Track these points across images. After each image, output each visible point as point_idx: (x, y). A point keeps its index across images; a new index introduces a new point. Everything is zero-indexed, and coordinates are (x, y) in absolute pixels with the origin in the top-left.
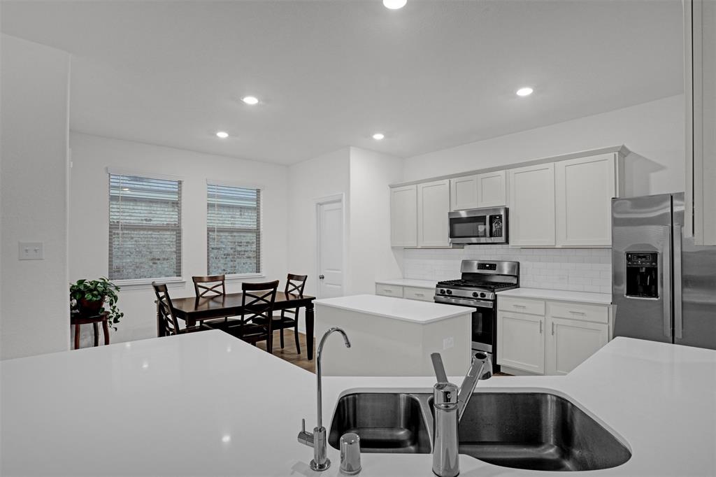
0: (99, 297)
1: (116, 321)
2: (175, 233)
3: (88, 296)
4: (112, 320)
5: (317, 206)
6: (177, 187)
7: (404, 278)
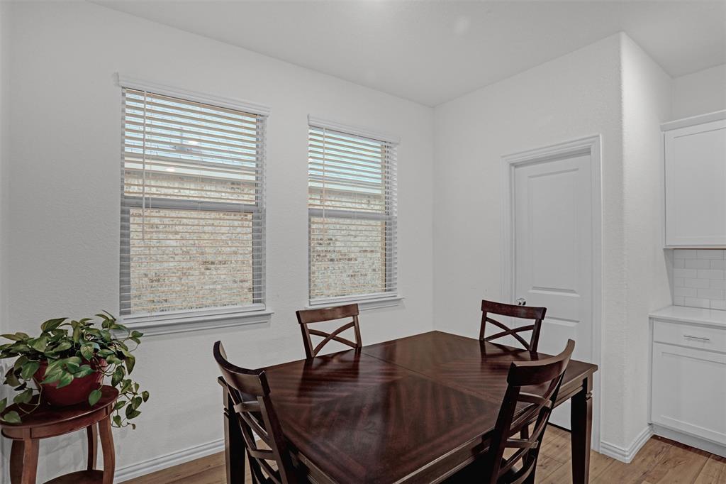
0: (85, 371)
1: (131, 413)
2: (250, 216)
3: (54, 372)
4: (122, 412)
5: (510, 169)
6: (254, 152)
7: (673, 305)
